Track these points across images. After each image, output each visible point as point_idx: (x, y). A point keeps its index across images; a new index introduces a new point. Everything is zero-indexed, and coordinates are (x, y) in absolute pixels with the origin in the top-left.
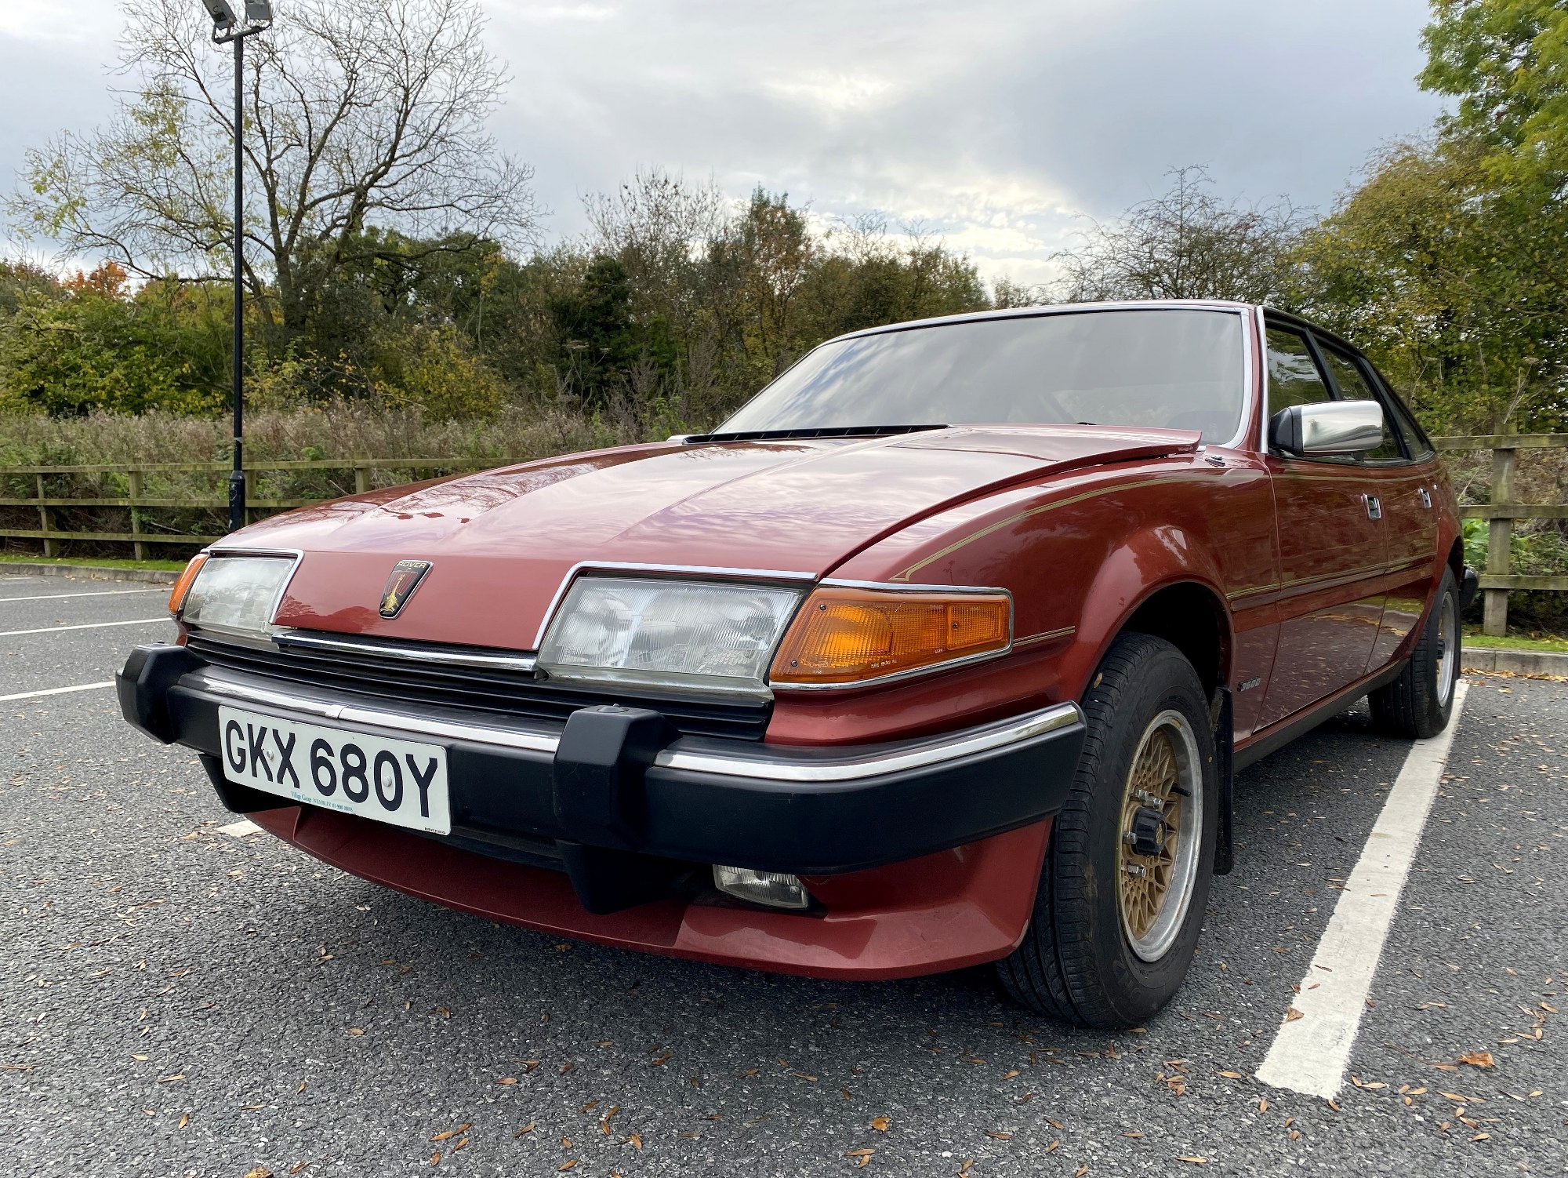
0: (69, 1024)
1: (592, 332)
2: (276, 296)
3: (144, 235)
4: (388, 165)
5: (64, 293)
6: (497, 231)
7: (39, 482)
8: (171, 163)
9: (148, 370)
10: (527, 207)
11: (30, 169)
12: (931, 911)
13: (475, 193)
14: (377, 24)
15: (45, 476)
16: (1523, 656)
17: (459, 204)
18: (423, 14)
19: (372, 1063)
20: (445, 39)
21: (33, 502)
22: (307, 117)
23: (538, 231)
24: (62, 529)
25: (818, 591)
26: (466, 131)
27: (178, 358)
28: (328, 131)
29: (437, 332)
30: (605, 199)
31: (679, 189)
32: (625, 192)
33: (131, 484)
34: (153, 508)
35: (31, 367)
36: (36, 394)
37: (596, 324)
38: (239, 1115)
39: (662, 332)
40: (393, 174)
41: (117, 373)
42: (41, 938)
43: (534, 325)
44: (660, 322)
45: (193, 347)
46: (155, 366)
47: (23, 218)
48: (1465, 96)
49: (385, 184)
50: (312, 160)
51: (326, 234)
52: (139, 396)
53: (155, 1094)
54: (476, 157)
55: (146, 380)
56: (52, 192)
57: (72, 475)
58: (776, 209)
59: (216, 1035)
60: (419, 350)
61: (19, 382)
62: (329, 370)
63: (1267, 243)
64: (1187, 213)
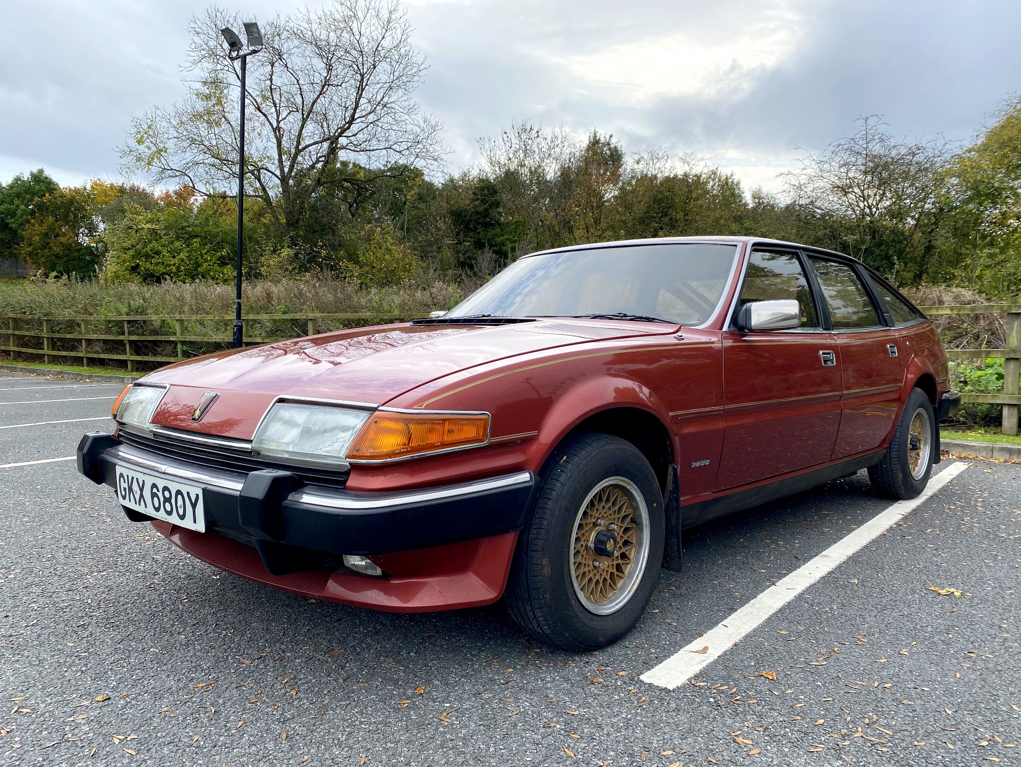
0: (42, 628)
1: (476, 228)
2: (280, 207)
3: (201, 169)
4: (351, 123)
5: (158, 204)
6: (419, 164)
7: (126, 325)
8: (218, 124)
9: (201, 253)
10: (438, 148)
11: (134, 130)
12: (447, 579)
13: (405, 140)
14: (345, 35)
15: (129, 322)
16: (1010, 449)
17: (394, 147)
18: (373, 28)
19: (183, 651)
20: (386, 43)
21: (122, 338)
22: (301, 94)
23: (445, 164)
24: (138, 354)
25: (377, 413)
26: (400, 100)
27: (219, 246)
28: (315, 102)
29: (379, 229)
30: (492, 141)
31: (540, 134)
32: (505, 136)
33: (178, 327)
34: (191, 342)
35: (132, 252)
36: (135, 269)
37: (479, 223)
38: (107, 672)
39: (521, 227)
40: (354, 128)
41: (182, 255)
42: (44, 587)
43: (441, 224)
44: (519, 222)
45: (229, 239)
46: (205, 251)
47: (130, 160)
49: (350, 134)
50: (304, 121)
51: (313, 167)
52: (196, 270)
53: (71, 661)
54: (406, 117)
55: (200, 259)
56: (147, 144)
57: (144, 322)
58: (604, 145)
59: (112, 636)
60: (368, 240)
61: (124, 262)
62: (310, 253)
63: (928, 165)
64: (870, 146)
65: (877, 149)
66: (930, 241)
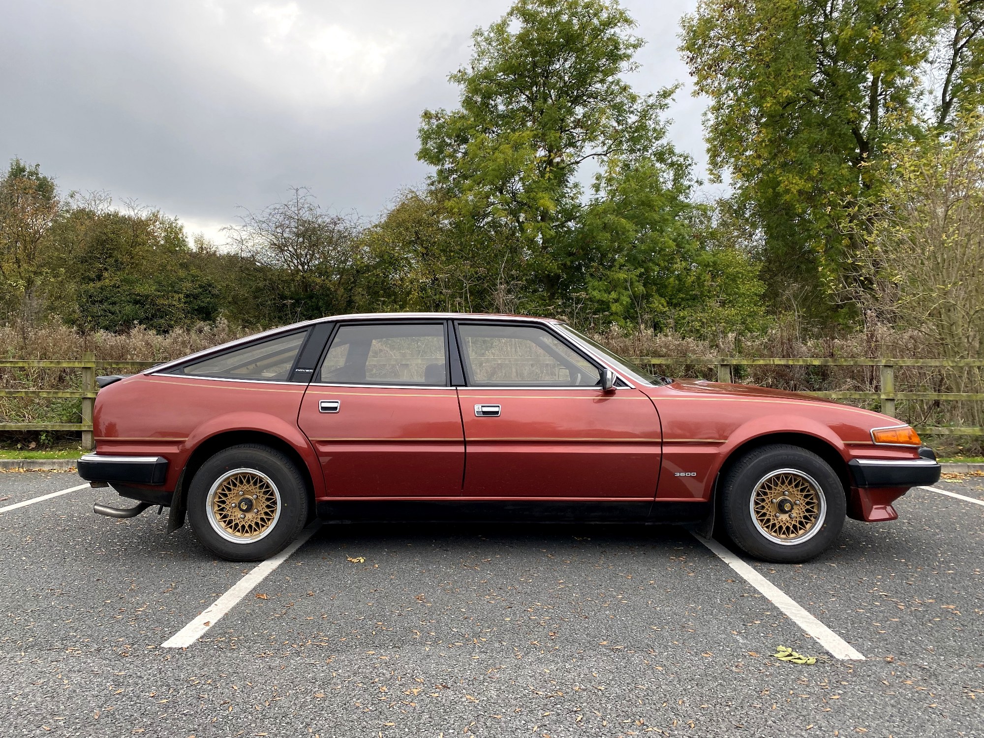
48: (439, 167)
63: (346, 234)
64: (301, 212)
65: (306, 216)
66: (350, 297)
